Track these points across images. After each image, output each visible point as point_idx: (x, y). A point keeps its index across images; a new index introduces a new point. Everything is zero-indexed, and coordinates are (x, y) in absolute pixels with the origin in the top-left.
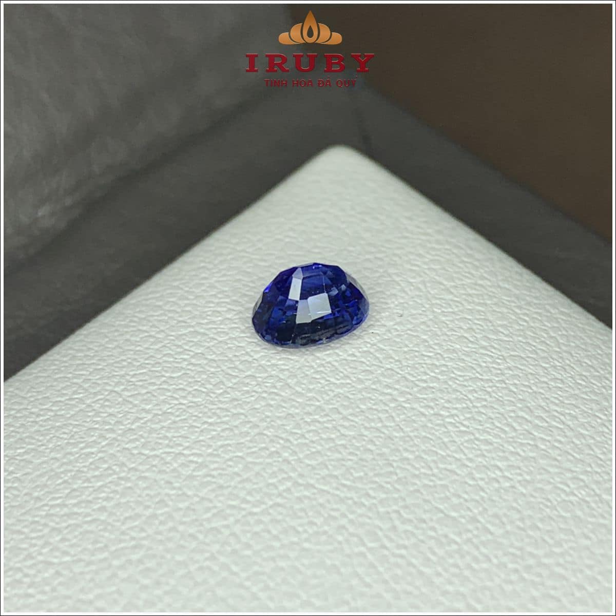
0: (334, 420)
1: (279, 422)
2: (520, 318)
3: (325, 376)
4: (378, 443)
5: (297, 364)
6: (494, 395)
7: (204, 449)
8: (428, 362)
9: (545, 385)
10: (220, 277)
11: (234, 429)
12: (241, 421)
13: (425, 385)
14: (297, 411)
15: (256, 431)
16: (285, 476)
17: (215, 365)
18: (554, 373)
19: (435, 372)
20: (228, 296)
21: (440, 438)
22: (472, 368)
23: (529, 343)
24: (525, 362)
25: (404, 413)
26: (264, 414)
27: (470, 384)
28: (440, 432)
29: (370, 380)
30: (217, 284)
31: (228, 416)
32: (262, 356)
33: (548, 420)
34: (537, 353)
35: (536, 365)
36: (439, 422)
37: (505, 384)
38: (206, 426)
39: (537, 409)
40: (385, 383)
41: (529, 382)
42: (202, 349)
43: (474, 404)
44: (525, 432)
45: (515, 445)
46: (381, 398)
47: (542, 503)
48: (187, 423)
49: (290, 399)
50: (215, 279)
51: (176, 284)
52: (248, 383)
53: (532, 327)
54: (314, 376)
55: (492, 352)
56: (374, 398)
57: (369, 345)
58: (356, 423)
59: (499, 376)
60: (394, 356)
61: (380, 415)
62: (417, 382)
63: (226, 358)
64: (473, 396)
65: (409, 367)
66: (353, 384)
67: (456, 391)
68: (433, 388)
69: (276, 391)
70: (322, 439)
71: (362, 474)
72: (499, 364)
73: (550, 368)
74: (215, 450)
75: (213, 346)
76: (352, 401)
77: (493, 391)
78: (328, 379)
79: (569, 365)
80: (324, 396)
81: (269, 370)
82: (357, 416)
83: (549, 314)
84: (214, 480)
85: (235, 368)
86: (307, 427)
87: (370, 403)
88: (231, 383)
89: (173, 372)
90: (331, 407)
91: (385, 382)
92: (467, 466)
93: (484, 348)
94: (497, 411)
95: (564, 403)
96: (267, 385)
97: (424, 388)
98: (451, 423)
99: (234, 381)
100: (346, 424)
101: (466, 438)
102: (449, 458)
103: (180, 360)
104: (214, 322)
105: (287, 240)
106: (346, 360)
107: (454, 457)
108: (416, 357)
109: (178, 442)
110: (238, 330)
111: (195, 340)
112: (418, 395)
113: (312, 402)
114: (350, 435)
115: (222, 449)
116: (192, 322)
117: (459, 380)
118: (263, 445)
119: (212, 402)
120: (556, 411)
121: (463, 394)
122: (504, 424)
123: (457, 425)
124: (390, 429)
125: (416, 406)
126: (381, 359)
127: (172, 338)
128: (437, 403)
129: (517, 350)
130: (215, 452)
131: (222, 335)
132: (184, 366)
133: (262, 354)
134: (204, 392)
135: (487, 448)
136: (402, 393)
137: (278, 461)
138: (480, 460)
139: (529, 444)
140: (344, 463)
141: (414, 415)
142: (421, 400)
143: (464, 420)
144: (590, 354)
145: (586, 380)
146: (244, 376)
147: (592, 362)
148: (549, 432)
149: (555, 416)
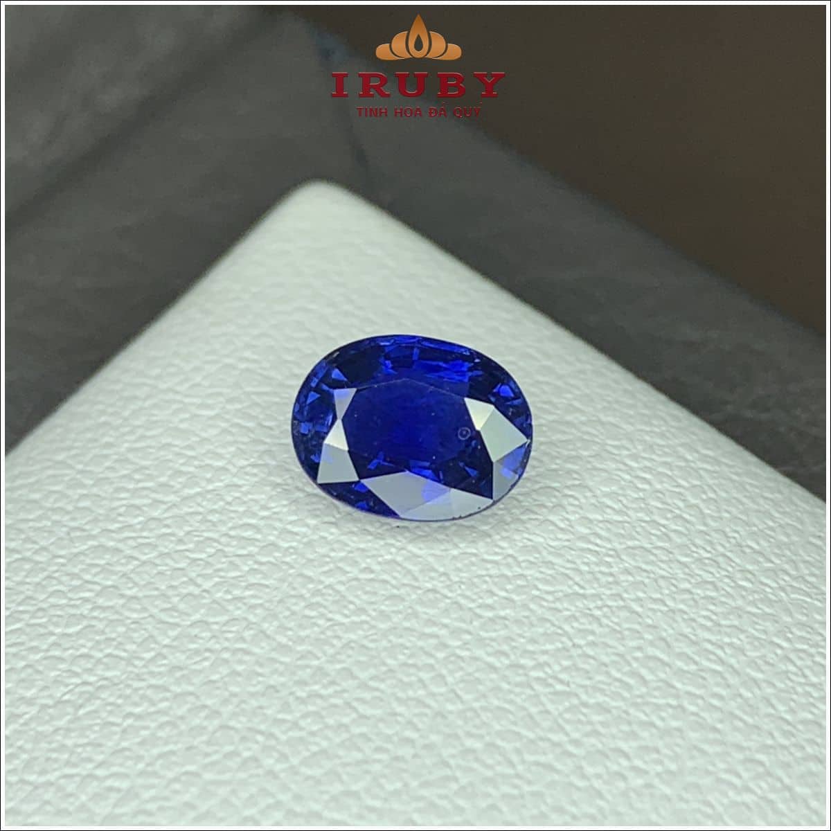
1: (254, 703)
2: (637, 477)
4: (420, 726)
5: (275, 593)
6: (605, 621)
7: (130, 763)
8: (493, 572)
9: (687, 596)
10: (135, 441)
11: (179, 722)
13: (490, 614)
14: (282, 679)
15: (216, 722)
17: (138, 607)
18: (701, 573)
19: (507, 591)
20: (150, 477)
21: (524, 709)
22: (567, 575)
24: (652, 558)
26: (226, 689)
27: (566, 605)
29: (399, 612)
30: (130, 456)
31: (167, 699)
33: (697, 658)
34: (670, 539)
36: (518, 679)
37: (623, 599)
38: (130, 721)
39: (678, 640)
42: (114, 577)
44: (660, 684)
45: (647, 710)
48: (99, 717)
50: (126, 445)
51: (61, 457)
52: (196, 636)
54: (307, 612)
55: (597, 545)
57: (393, 550)
58: (382, 692)
60: (436, 567)
62: (478, 611)
63: (156, 593)
65: (463, 583)
68: (505, 618)
70: (327, 727)
72: (609, 565)
73: (693, 563)
75: (133, 571)
76: (374, 653)
78: (330, 616)
79: (724, 555)
81: (231, 608)
83: (683, 464)
85: (174, 609)
86: (302, 707)
87: (404, 654)
88: (169, 637)
89: (67, 626)
93: (583, 538)
95: (719, 625)
96: (230, 635)
97: (491, 620)
99: (173, 633)
101: (567, 704)
102: (541, 743)
103: (78, 602)
105: (243, 366)
106: (356, 579)
107: (549, 740)
108: (473, 564)
109: (84, 755)
110: (173, 538)
111: (102, 562)
115: (160, 762)
116: (92, 530)
117: (547, 601)
119: (138, 675)
120: (709, 641)
126: (416, 574)
127: (61, 560)
129: (638, 537)
131: (146, 551)
132: (86, 612)
133: (217, 579)
134: (121, 658)
141: (478, 670)
144: (755, 529)
145: (753, 580)
146: (189, 623)
147: (758, 544)
148: (700, 680)
149: (706, 650)
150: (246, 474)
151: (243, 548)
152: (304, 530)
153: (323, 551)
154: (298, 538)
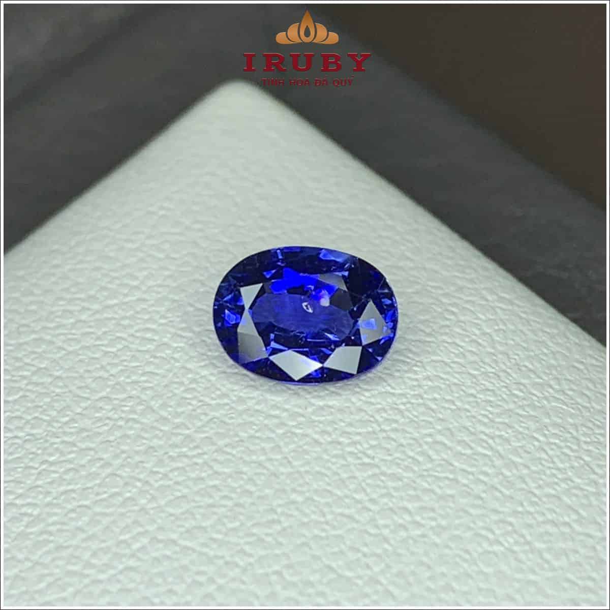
12: (89, 458)
16: (140, 529)
23: (454, 343)
25: (294, 442)
40: (273, 403)
41: (453, 396)
43: (383, 427)
46: (266, 422)
47: (459, 556)
49: (152, 427)
56: (257, 422)
59: (416, 388)
64: (382, 417)
66: (233, 405)
67: (360, 410)
69: (135, 416)
71: (237, 524)
77: (407, 410)
80: (195, 421)
82: (233, 447)
84: (52, 538)
90: (203, 435)
91: (273, 400)
92: (370, 510)
98: (351, 453)
100: (221, 458)
104: (64, 326)
112: (313, 417)
113: (179, 431)
121: (368, 414)
122: (418, 453)
125: (309, 431)
128: (336, 426)
130: (55, 501)
135: (394, 485)
136: (293, 416)
138: (385, 500)
139: (447, 478)
142: (316, 424)
143: (368, 449)
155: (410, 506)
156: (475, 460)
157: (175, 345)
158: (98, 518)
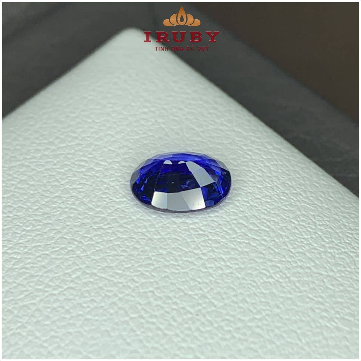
0: (113, 227)
1: (76, 229)
2: (246, 153)
3: (109, 196)
4: (142, 243)
5: (90, 187)
7: (22, 249)
9: (258, 201)
10: (42, 124)
11: (44, 234)
12: (49, 228)
14: (88, 221)
15: (59, 235)
16: (77, 267)
17: (34, 189)
18: (265, 192)
20: (46, 139)
21: (185, 240)
23: (250, 171)
24: (246, 185)
25: (162, 222)
26: (65, 223)
28: (185, 235)
30: (39, 130)
31: (40, 225)
32: (67, 182)
33: (259, 225)
34: (255, 178)
35: (254, 187)
36: (184, 228)
38: (24, 233)
39: (251, 217)
41: (248, 199)
42: (26, 177)
44: (242, 234)
45: (235, 243)
47: (250, 284)
48: (12, 230)
49: (84, 213)
50: (38, 126)
51: (12, 129)
52: (55, 202)
53: (253, 159)
54: (102, 196)
58: (128, 229)
61: (145, 223)
63: (42, 184)
69: (75, 207)
70: (104, 241)
71: (130, 265)
73: (263, 188)
74: (30, 250)
75: (33, 175)
76: (127, 214)
78: (111, 198)
79: (276, 186)
80: (108, 210)
81: (71, 192)
82: (129, 224)
83: (266, 150)
84: (28, 271)
85: (48, 191)
86: (95, 232)
88: (44, 201)
90: (112, 218)
92: (202, 259)
94: (225, 219)
95: (270, 213)
96: (70, 203)
98: (193, 228)
99: (46, 200)
100: (121, 230)
101: (203, 239)
102: (190, 254)
104: (35, 157)
105: (90, 98)
107: (193, 253)
110: (52, 163)
111: (21, 170)
114: (123, 238)
115: (34, 249)
116: (20, 158)
118: (63, 246)
119: (30, 215)
120: (264, 219)
122: (229, 229)
123: (197, 229)
124: (152, 233)
129: (242, 176)
130: (29, 251)
131: (40, 167)
132: (12, 189)
134: (24, 208)
135: (216, 246)
137: (73, 257)
138: (211, 254)
139: (245, 242)
140: (118, 257)
143: (202, 226)
144: (291, 177)
145: (287, 196)
146: (53, 196)
147: (292, 183)
148: (259, 234)
149: (263, 222)
150: (85, 140)
151: (80, 169)
152: (106, 164)
153: (112, 172)
154: (103, 166)
155: (223, 257)
156: (260, 233)
157: (97, 169)
158: (53, 260)
